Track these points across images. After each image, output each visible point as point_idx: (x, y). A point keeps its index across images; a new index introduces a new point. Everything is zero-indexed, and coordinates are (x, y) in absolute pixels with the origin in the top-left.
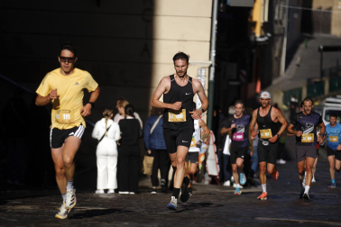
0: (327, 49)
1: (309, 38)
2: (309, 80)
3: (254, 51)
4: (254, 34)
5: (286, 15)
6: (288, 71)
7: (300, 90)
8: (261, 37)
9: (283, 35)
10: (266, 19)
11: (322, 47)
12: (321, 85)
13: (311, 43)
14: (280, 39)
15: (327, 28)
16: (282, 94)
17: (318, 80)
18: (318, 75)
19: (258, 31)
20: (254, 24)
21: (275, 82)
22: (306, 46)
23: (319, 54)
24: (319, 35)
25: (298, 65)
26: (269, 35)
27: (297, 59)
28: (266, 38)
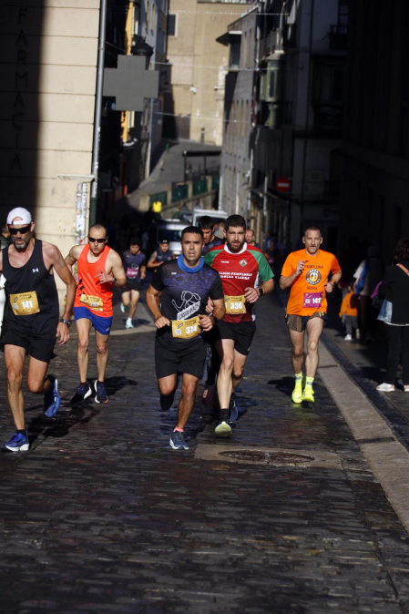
0: (190, 154)
1: (172, 144)
2: (173, 184)
3: (121, 155)
4: (121, 139)
5: (151, 121)
6: (153, 174)
7: (165, 194)
8: (128, 142)
9: (147, 141)
10: (133, 125)
11: (185, 152)
12: (184, 189)
13: (174, 149)
14: (145, 144)
15: (187, 134)
16: (148, 198)
17: (182, 184)
18: (182, 178)
19: (125, 137)
20: (121, 130)
21: (142, 185)
22: (168, 152)
23: (183, 159)
24: (181, 140)
25: (162, 170)
26: (135, 140)
27: (161, 164)
28: (132, 143)
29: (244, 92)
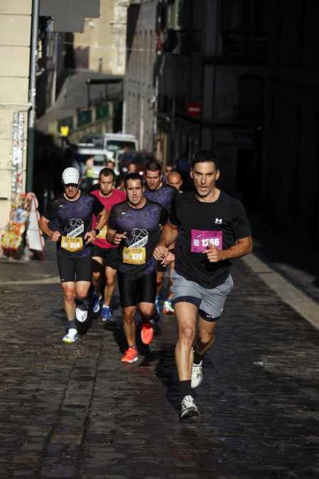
0: (94, 82)
1: (73, 73)
2: (78, 110)
5: (56, 52)
6: (58, 101)
7: (71, 119)
9: (52, 70)
10: (40, 56)
11: (88, 81)
12: (88, 114)
13: (74, 77)
14: (51, 74)
15: (86, 64)
16: (56, 124)
17: (86, 109)
18: (86, 104)
21: (48, 111)
22: (70, 80)
23: (86, 87)
24: (80, 70)
25: (66, 96)
26: (43, 70)
27: (64, 91)
28: (41, 73)
29: (148, 22)
